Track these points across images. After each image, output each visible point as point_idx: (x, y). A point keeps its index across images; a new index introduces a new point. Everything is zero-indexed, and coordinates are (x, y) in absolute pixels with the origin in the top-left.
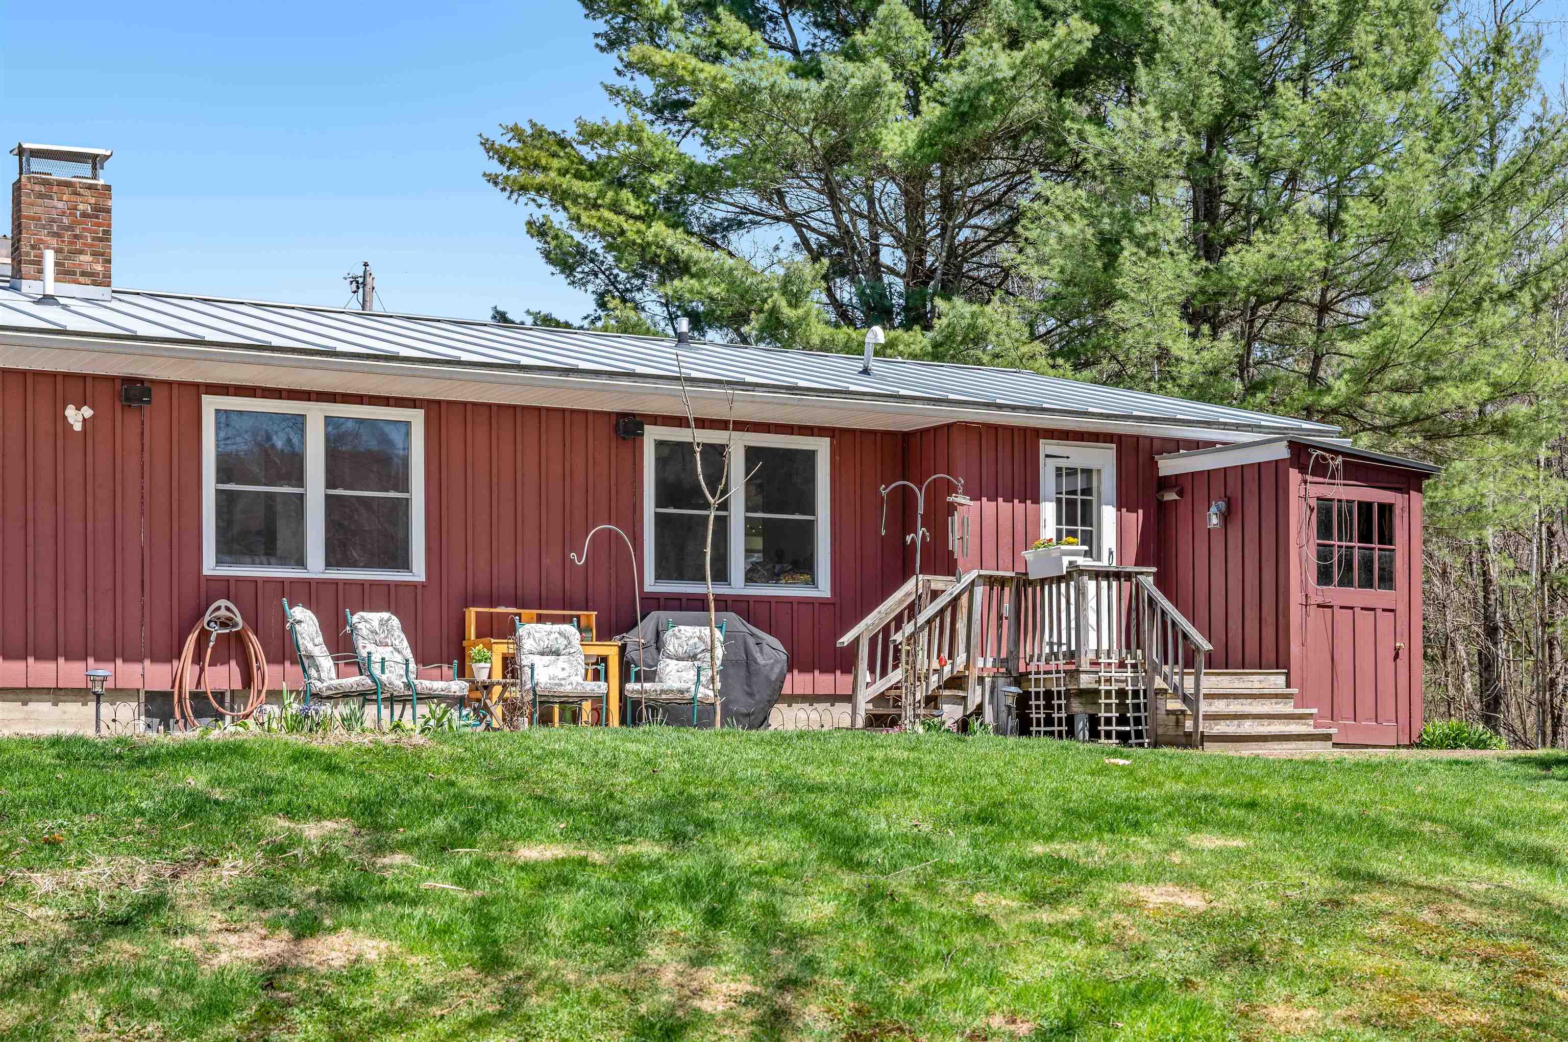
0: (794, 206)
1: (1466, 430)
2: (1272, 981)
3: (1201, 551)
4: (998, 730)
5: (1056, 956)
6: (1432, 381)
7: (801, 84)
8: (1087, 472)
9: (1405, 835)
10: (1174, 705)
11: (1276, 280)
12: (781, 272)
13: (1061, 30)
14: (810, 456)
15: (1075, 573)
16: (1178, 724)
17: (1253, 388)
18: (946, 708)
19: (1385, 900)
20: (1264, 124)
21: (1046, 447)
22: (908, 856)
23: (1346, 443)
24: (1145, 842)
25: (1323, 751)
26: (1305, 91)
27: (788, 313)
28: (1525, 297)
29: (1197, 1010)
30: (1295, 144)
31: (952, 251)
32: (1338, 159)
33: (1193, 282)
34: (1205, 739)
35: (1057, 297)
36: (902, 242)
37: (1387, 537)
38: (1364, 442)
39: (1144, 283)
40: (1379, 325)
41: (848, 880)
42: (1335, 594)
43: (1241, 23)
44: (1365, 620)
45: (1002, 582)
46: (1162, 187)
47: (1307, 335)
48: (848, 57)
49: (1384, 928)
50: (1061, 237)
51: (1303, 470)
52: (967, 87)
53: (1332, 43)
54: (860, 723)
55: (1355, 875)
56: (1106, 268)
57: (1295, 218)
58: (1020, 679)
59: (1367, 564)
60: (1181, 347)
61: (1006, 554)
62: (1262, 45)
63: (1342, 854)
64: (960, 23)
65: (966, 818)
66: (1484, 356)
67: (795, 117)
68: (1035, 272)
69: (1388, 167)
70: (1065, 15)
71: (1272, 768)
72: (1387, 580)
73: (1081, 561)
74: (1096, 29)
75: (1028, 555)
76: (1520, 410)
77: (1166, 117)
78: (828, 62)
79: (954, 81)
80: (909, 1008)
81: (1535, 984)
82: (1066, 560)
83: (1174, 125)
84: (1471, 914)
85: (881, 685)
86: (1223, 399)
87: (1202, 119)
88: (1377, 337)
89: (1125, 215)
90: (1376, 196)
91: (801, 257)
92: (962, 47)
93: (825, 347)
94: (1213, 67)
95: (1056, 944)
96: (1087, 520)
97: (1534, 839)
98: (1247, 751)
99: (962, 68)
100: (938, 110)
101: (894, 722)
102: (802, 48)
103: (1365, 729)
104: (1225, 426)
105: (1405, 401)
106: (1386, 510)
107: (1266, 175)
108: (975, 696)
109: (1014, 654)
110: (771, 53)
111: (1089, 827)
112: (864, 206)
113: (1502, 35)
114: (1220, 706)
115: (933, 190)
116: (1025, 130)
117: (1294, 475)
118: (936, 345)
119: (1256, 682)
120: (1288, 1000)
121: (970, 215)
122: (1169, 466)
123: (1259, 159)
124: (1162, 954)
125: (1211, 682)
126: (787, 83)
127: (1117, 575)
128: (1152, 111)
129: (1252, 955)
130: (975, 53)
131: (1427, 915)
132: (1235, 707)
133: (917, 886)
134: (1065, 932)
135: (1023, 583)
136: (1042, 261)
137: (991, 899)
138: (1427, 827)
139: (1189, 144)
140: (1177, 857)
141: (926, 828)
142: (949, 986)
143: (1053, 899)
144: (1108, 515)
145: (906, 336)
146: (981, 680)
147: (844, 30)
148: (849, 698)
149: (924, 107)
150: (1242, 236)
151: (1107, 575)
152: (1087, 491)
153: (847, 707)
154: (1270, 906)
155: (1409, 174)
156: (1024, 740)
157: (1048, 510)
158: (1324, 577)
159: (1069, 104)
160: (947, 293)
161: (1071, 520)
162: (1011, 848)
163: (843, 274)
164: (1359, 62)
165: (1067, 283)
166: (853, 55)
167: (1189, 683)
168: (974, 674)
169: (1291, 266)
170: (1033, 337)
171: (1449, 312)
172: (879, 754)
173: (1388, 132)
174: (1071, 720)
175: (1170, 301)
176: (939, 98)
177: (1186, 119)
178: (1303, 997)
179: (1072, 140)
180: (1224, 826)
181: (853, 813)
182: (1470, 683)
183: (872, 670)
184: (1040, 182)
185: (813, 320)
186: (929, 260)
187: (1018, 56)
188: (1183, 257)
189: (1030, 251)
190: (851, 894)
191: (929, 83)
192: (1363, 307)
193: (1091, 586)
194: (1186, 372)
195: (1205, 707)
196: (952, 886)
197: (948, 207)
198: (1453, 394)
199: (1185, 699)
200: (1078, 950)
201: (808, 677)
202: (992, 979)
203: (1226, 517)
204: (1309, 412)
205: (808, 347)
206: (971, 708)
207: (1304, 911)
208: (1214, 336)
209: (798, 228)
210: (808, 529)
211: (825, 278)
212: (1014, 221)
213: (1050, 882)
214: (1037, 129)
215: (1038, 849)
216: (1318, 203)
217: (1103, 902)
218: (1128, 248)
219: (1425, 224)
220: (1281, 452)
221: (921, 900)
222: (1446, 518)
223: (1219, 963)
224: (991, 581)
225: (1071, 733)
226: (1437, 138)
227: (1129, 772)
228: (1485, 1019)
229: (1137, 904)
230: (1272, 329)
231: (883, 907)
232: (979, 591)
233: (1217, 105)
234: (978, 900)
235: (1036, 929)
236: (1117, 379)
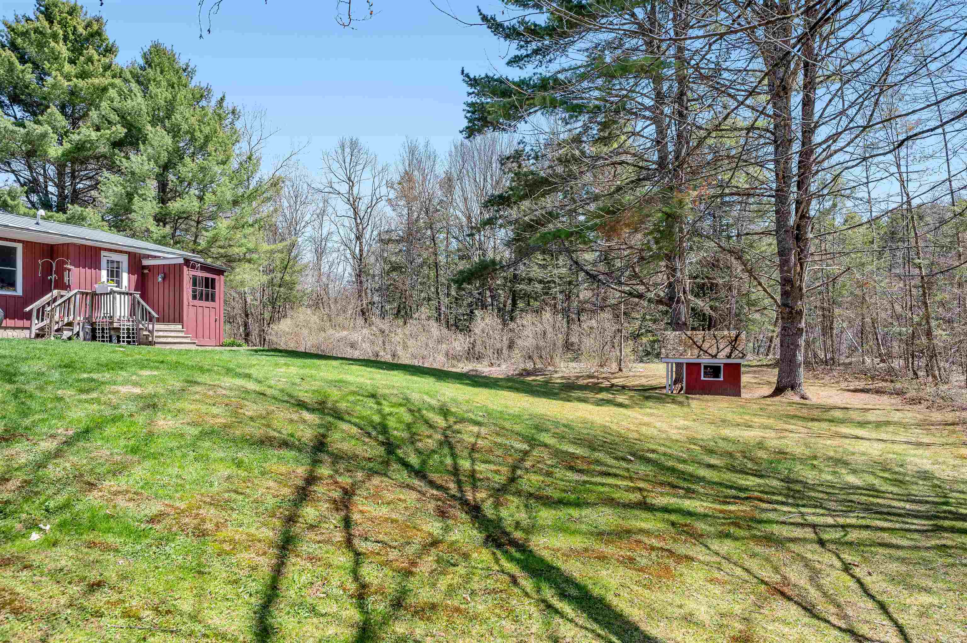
0: (14, 168)
1: (239, 260)
2: (159, 414)
3: (156, 289)
4: (85, 339)
5: (86, 409)
6: (230, 246)
7: (17, 129)
8: (118, 262)
9: (208, 370)
10: (145, 333)
11: (184, 212)
12: (8, 188)
13: (114, 128)
14: (15, 249)
15: (112, 292)
16: (147, 338)
17: (176, 243)
18: (65, 332)
19: (198, 388)
20: (180, 167)
21: (103, 253)
22: (35, 379)
23: (202, 260)
24: (124, 373)
25: (193, 347)
26: (193, 160)
27: (10, 202)
28: (257, 226)
29: (133, 423)
30: (190, 175)
31: (75, 190)
32: (203, 181)
33: (158, 210)
34: (155, 343)
35: (112, 209)
36: (56, 185)
37: (213, 287)
38: (209, 261)
39: (141, 208)
40: (215, 228)
41: (8, 387)
42: (197, 302)
43: (174, 137)
44: (206, 311)
45: (87, 294)
46: (148, 181)
47: (194, 230)
48: (35, 123)
49: (197, 397)
50: (114, 191)
51: (188, 267)
52: (80, 140)
53: (201, 148)
54: (33, 336)
55: (191, 382)
56: (129, 202)
57: (190, 196)
58: (92, 324)
59: (207, 295)
60: (153, 229)
61: (89, 286)
62: (181, 145)
63: (188, 376)
64: (79, 120)
65: (60, 366)
66: (244, 241)
67: (15, 139)
68: (104, 201)
69: (218, 185)
70: (115, 124)
71: (171, 351)
72: (213, 300)
73: (115, 289)
74: (126, 130)
75: (96, 286)
76: (255, 256)
77: (149, 160)
78: (27, 123)
79: (75, 137)
80: (26, 428)
81: (240, 411)
82: (109, 288)
83: (152, 163)
84: (224, 392)
85: (41, 325)
86: (165, 245)
87: (161, 163)
88: (215, 232)
89: (135, 187)
90: (214, 193)
91: (17, 185)
92: (78, 128)
93: (25, 215)
94: (165, 148)
95: (86, 405)
96: (118, 276)
97: (247, 371)
98: (168, 347)
99: (79, 134)
100: (69, 145)
101: (43, 336)
102: (18, 117)
103: (206, 341)
104: (164, 252)
105: (222, 251)
106: (213, 280)
107: (181, 182)
108: (76, 329)
109: (91, 316)
110: (6, 117)
111: (105, 369)
112: (42, 172)
113: (252, 155)
114: (161, 334)
115: (68, 170)
116: (102, 156)
117: (185, 268)
118: (68, 219)
119: (172, 327)
120: (164, 419)
121: (81, 180)
122: (145, 262)
123: (179, 177)
124: (124, 407)
125: (157, 326)
126: (11, 127)
127: (127, 294)
128: (144, 158)
129: (154, 406)
130: (83, 130)
131: (211, 393)
132: (166, 334)
133: (37, 388)
134: (91, 401)
135: (94, 295)
136: (106, 197)
137: (64, 391)
138: (216, 368)
139: (157, 170)
140: (134, 378)
141: (44, 370)
142: (43, 420)
143: (88, 391)
144: (125, 276)
145: (57, 215)
146: (79, 324)
147: (34, 114)
148: (29, 328)
149: (64, 143)
150: (173, 198)
151: (123, 293)
152: (117, 268)
153: (28, 331)
154: (162, 391)
155: (223, 189)
156: (93, 343)
157: (104, 273)
158: (194, 297)
159: (117, 151)
160: (72, 203)
161: (112, 276)
162: (75, 376)
163: (34, 192)
164: (210, 155)
165: (115, 205)
166: (38, 122)
167: (151, 326)
168: (76, 322)
169: (188, 209)
170: (103, 220)
171: (235, 228)
172: (31, 346)
173: (218, 175)
174: (110, 337)
175: (150, 214)
176: (70, 142)
177: (156, 162)
178: (169, 418)
179: (118, 162)
180: (151, 368)
181: (15, 365)
182: (242, 329)
183: (38, 319)
184: (106, 173)
185: (21, 206)
186: (66, 191)
187: (99, 134)
188: (154, 202)
189: (103, 194)
190: (9, 391)
191: (67, 137)
192: (211, 223)
193: (118, 296)
194: (155, 237)
195: (155, 334)
196: (50, 388)
197: (73, 177)
198: (236, 250)
199: (149, 331)
200: (95, 407)
201: (13, 321)
202: (61, 417)
203: (164, 279)
204: (193, 251)
205: (18, 214)
206: (75, 332)
207: (173, 392)
208: (164, 226)
209: (16, 175)
210: (13, 273)
211: (26, 192)
212: (97, 184)
213: (86, 386)
214: (106, 157)
215: (85, 376)
216: (197, 192)
217: (105, 392)
218: (136, 197)
219: (228, 203)
220: (181, 261)
221: (38, 393)
222: (234, 284)
223: (143, 409)
224: (83, 293)
225: (111, 341)
226: (232, 179)
227: (123, 352)
228: (224, 421)
229: (118, 392)
230: (183, 226)
231: (22, 395)
232: (78, 296)
233: (166, 160)
234: (59, 392)
235: (80, 401)
236: (133, 236)
